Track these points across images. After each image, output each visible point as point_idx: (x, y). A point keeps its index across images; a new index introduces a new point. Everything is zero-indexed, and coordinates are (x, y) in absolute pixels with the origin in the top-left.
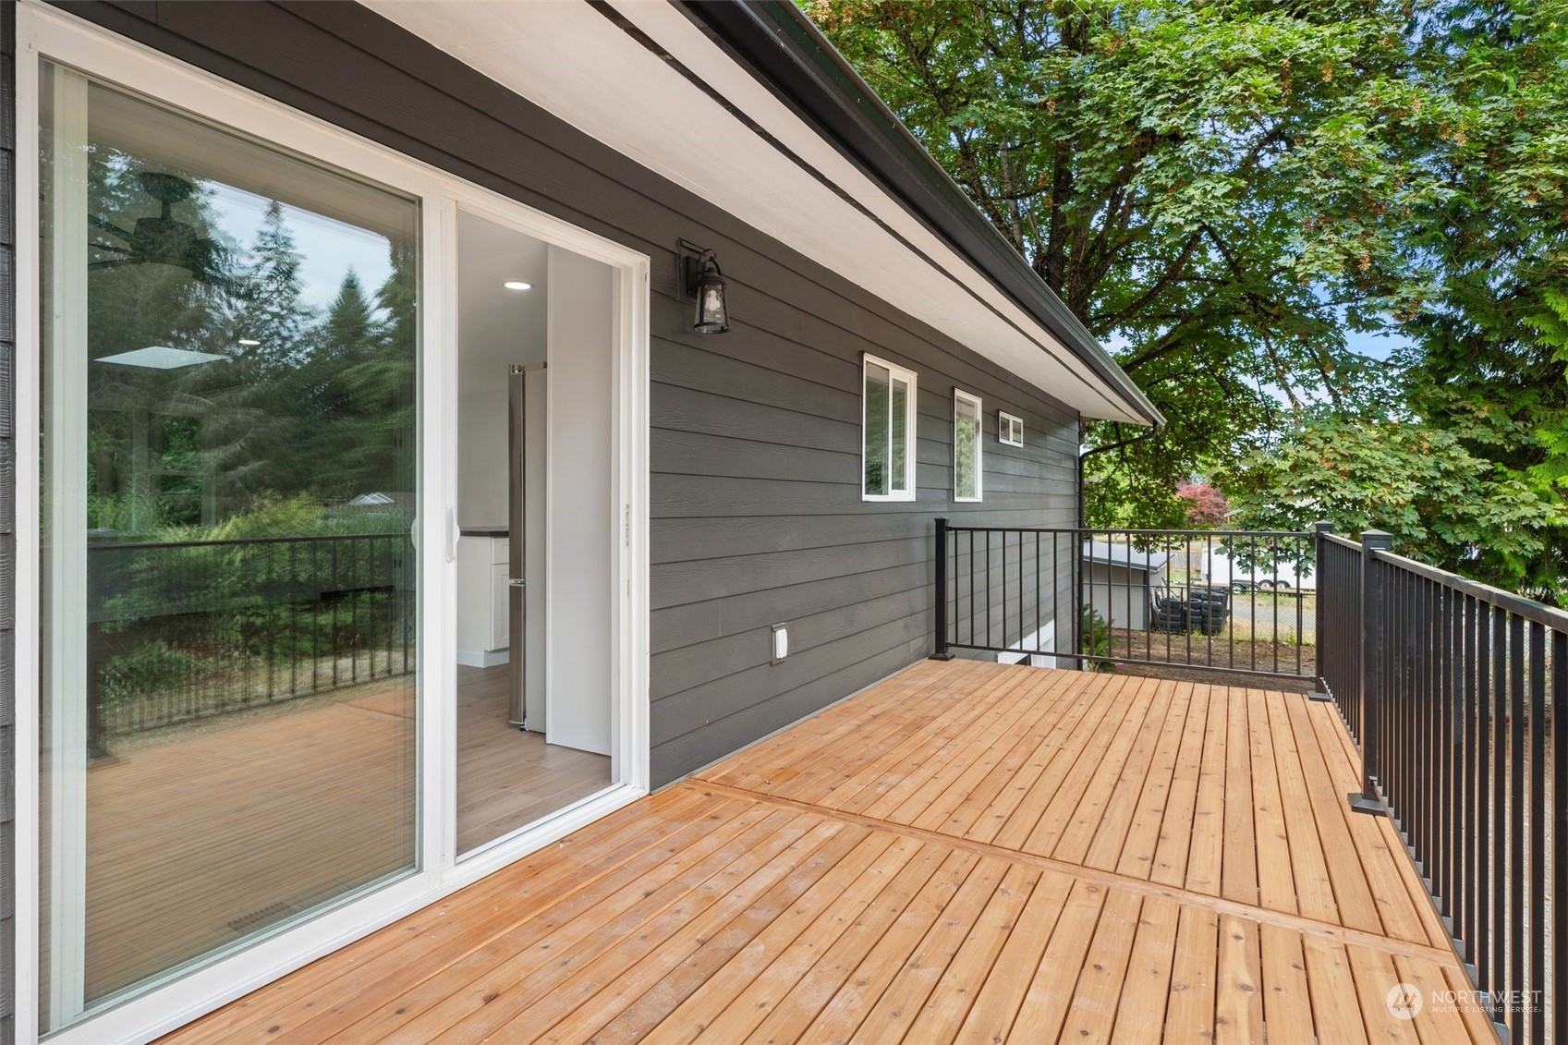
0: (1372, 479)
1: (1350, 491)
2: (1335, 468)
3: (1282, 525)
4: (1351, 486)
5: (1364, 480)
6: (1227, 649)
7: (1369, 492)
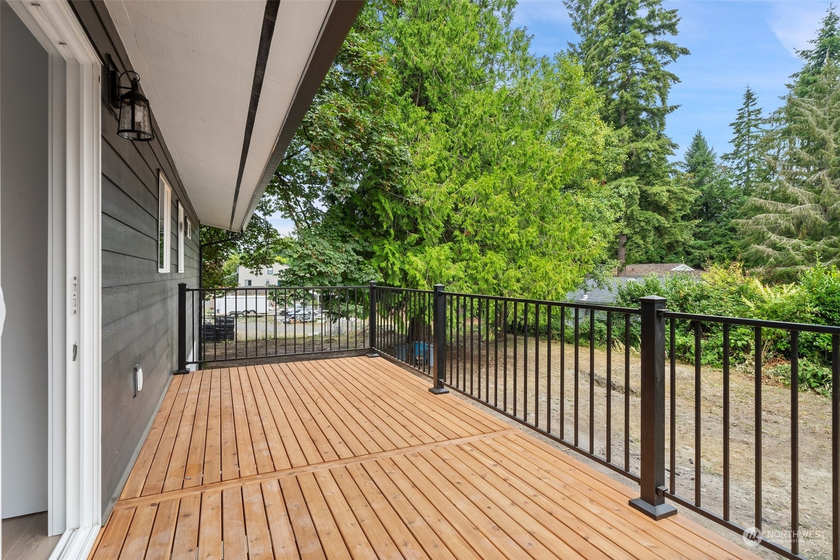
0: (330, 263)
1: (322, 268)
2: (317, 258)
3: (296, 284)
4: (323, 266)
5: (327, 264)
6: (244, 346)
7: (329, 269)
